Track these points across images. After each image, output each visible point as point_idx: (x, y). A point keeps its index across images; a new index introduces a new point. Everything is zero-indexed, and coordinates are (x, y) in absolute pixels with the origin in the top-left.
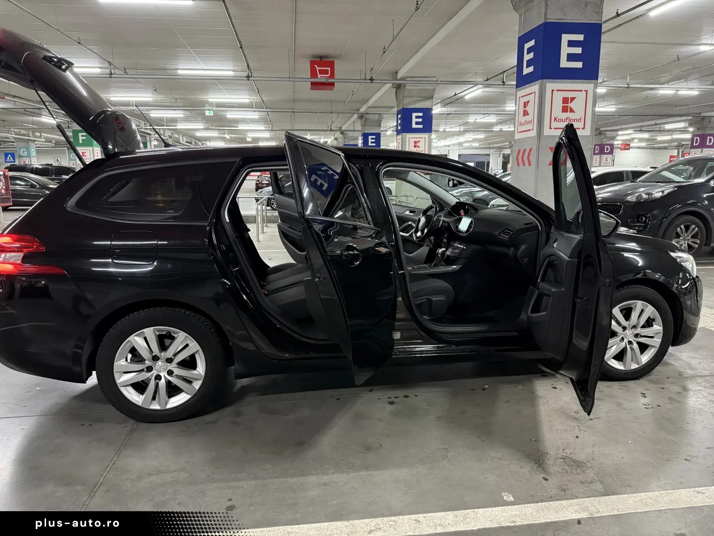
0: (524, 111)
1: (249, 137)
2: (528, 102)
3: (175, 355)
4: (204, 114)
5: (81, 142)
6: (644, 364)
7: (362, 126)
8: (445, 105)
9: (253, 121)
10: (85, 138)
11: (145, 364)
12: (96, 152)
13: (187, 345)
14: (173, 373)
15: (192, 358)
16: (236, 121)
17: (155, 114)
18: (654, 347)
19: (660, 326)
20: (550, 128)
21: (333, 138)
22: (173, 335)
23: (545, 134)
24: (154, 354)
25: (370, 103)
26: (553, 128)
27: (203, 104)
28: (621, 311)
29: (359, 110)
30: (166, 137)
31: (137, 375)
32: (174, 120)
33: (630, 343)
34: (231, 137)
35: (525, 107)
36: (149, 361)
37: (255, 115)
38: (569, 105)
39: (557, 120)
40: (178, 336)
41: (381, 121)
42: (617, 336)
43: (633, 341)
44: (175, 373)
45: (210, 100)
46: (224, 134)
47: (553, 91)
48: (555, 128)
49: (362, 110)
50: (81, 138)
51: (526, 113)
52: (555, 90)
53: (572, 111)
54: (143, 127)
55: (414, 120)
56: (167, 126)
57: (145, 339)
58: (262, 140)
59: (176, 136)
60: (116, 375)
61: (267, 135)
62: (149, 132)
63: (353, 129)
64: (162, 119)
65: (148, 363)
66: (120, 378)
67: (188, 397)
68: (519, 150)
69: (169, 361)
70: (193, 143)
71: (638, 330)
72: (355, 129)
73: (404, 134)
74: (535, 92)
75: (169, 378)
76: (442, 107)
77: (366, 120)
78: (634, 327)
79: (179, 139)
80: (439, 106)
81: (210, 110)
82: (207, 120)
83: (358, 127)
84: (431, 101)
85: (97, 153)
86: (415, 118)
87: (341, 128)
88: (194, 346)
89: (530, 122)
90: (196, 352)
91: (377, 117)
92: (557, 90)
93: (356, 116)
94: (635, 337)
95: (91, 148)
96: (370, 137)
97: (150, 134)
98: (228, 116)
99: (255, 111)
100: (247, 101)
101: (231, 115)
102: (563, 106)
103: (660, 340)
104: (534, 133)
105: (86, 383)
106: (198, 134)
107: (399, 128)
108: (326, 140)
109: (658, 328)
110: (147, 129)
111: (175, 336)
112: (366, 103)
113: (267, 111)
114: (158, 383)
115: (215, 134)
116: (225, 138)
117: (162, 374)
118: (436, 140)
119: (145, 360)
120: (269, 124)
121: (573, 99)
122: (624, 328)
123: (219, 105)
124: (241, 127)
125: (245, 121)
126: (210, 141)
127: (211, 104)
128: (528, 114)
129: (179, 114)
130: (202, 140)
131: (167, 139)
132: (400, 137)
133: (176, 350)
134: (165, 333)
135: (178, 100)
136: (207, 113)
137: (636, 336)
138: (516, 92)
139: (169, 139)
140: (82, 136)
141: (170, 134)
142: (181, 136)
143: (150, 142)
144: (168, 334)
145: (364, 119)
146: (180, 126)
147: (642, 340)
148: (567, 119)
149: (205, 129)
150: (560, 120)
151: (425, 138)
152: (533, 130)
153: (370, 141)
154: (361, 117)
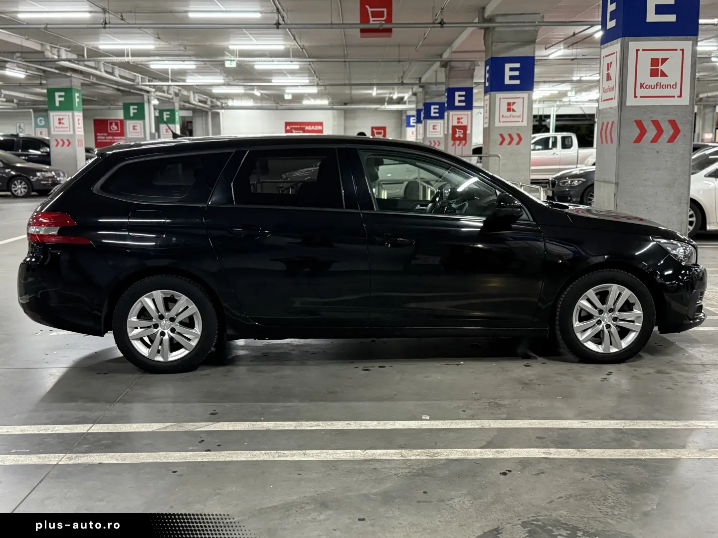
0: (608, 74)
1: (288, 94)
2: (611, 63)
3: (177, 315)
4: (224, 65)
5: (57, 104)
6: (624, 349)
7: (446, 77)
8: (569, 46)
9: (292, 72)
10: (62, 99)
11: (152, 321)
12: (76, 118)
13: (187, 308)
14: (175, 330)
15: (191, 318)
16: (270, 73)
17: (156, 65)
18: (634, 331)
19: (640, 311)
20: (635, 97)
21: (410, 93)
22: (176, 298)
23: (627, 104)
24: (160, 314)
25: (456, 45)
26: (639, 97)
27: (222, 52)
28: (597, 294)
29: (441, 56)
30: (170, 94)
31: (145, 330)
32: (183, 73)
33: (608, 326)
34: (261, 94)
35: (608, 69)
36: (155, 319)
37: (295, 66)
38: (660, 67)
39: (644, 86)
40: (180, 299)
41: (474, 70)
42: (593, 318)
43: (611, 325)
44: (177, 330)
45: (231, 47)
46: (253, 90)
47: (638, 50)
48: (641, 97)
49: (446, 56)
50: (58, 100)
51: (609, 78)
52: (641, 50)
53: (664, 75)
54: (140, 83)
55: (508, 73)
56: (172, 81)
57: (154, 300)
58: (307, 96)
59: (185, 93)
60: (129, 329)
61: (314, 90)
62: (148, 88)
63: (434, 81)
64: (166, 72)
65: (155, 321)
66: (132, 331)
67: (187, 352)
68: (603, 124)
69: (172, 320)
70: (209, 103)
71: (617, 314)
72: (438, 81)
73: (492, 93)
74: (617, 52)
75: (172, 334)
76: (565, 48)
77: (452, 68)
78: (611, 310)
79: (188, 97)
80: (562, 48)
81: (231, 61)
82: (228, 72)
83: (442, 77)
84: (532, 46)
85: (79, 120)
86: (509, 72)
87: (420, 79)
88: (193, 309)
89: (612, 89)
90: (195, 313)
91: (467, 65)
92: (643, 50)
93: (438, 64)
94: (614, 321)
95: (70, 113)
96: (457, 94)
97: (148, 92)
98: (256, 67)
99: (292, 62)
100: (282, 48)
101: (261, 65)
102: (651, 69)
103: (640, 325)
104: (615, 103)
105: (103, 336)
106: (216, 91)
107: (487, 84)
108: (401, 95)
109: (638, 311)
110: (146, 85)
111: (178, 299)
112: (450, 46)
113: (309, 61)
114: (162, 339)
115: (240, 90)
116: (253, 94)
117: (166, 332)
118: (574, 93)
119: (152, 318)
120: (313, 76)
121: (664, 60)
122: (601, 312)
123: (243, 54)
124: (276, 81)
125: (280, 73)
126: (233, 99)
127: (232, 53)
128: (611, 79)
129: (190, 65)
130: (222, 98)
131: (172, 99)
132: (487, 97)
133: (178, 311)
134: (169, 296)
135: (187, 48)
136: (228, 64)
137: (615, 319)
138: (601, 49)
139: (175, 98)
140: (60, 96)
141: (177, 91)
142: (192, 93)
143: (149, 102)
144: (172, 297)
145: (448, 67)
146: (191, 81)
147: (621, 324)
148: (657, 85)
149: (224, 85)
150: (648, 87)
151: (523, 98)
152: (615, 98)
153: (457, 98)
154: (445, 64)
